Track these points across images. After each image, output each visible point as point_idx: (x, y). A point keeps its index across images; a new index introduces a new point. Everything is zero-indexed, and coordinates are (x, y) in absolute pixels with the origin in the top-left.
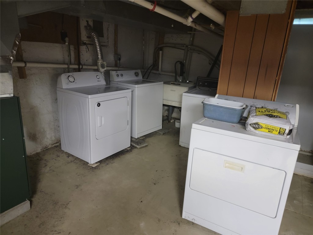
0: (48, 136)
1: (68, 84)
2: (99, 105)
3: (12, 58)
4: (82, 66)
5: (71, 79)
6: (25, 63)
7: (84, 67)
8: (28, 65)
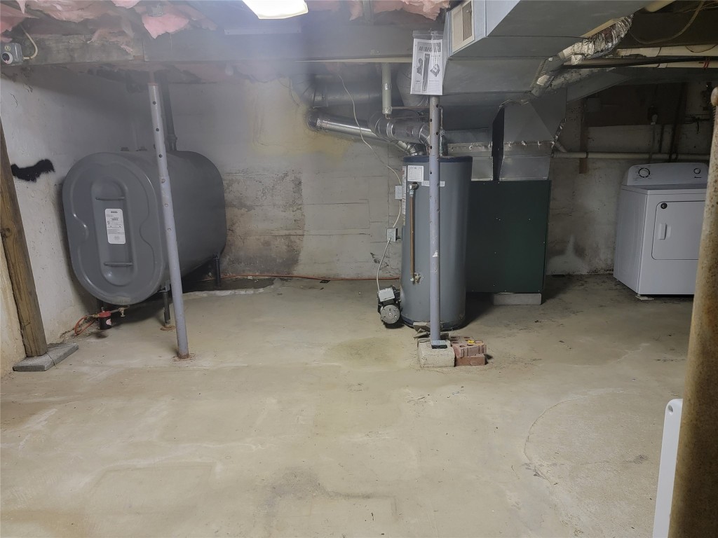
0: (602, 257)
1: (636, 179)
2: (664, 206)
3: (553, 143)
4: (677, 156)
5: (643, 173)
6: (587, 153)
7: (680, 157)
8: (590, 156)
